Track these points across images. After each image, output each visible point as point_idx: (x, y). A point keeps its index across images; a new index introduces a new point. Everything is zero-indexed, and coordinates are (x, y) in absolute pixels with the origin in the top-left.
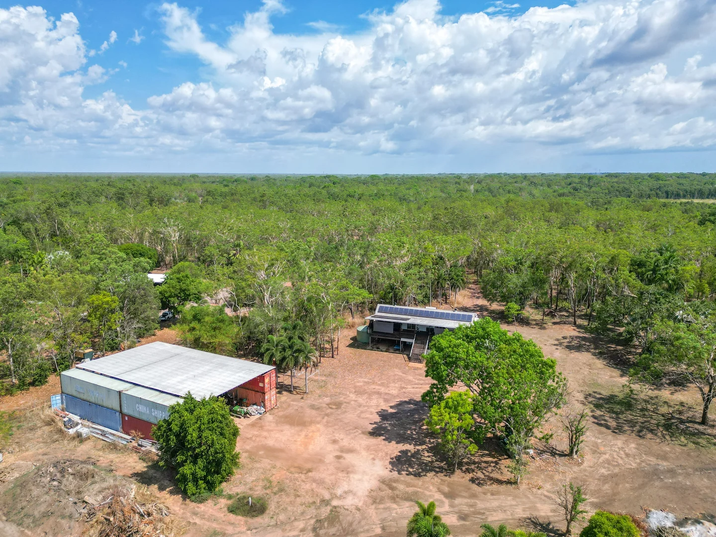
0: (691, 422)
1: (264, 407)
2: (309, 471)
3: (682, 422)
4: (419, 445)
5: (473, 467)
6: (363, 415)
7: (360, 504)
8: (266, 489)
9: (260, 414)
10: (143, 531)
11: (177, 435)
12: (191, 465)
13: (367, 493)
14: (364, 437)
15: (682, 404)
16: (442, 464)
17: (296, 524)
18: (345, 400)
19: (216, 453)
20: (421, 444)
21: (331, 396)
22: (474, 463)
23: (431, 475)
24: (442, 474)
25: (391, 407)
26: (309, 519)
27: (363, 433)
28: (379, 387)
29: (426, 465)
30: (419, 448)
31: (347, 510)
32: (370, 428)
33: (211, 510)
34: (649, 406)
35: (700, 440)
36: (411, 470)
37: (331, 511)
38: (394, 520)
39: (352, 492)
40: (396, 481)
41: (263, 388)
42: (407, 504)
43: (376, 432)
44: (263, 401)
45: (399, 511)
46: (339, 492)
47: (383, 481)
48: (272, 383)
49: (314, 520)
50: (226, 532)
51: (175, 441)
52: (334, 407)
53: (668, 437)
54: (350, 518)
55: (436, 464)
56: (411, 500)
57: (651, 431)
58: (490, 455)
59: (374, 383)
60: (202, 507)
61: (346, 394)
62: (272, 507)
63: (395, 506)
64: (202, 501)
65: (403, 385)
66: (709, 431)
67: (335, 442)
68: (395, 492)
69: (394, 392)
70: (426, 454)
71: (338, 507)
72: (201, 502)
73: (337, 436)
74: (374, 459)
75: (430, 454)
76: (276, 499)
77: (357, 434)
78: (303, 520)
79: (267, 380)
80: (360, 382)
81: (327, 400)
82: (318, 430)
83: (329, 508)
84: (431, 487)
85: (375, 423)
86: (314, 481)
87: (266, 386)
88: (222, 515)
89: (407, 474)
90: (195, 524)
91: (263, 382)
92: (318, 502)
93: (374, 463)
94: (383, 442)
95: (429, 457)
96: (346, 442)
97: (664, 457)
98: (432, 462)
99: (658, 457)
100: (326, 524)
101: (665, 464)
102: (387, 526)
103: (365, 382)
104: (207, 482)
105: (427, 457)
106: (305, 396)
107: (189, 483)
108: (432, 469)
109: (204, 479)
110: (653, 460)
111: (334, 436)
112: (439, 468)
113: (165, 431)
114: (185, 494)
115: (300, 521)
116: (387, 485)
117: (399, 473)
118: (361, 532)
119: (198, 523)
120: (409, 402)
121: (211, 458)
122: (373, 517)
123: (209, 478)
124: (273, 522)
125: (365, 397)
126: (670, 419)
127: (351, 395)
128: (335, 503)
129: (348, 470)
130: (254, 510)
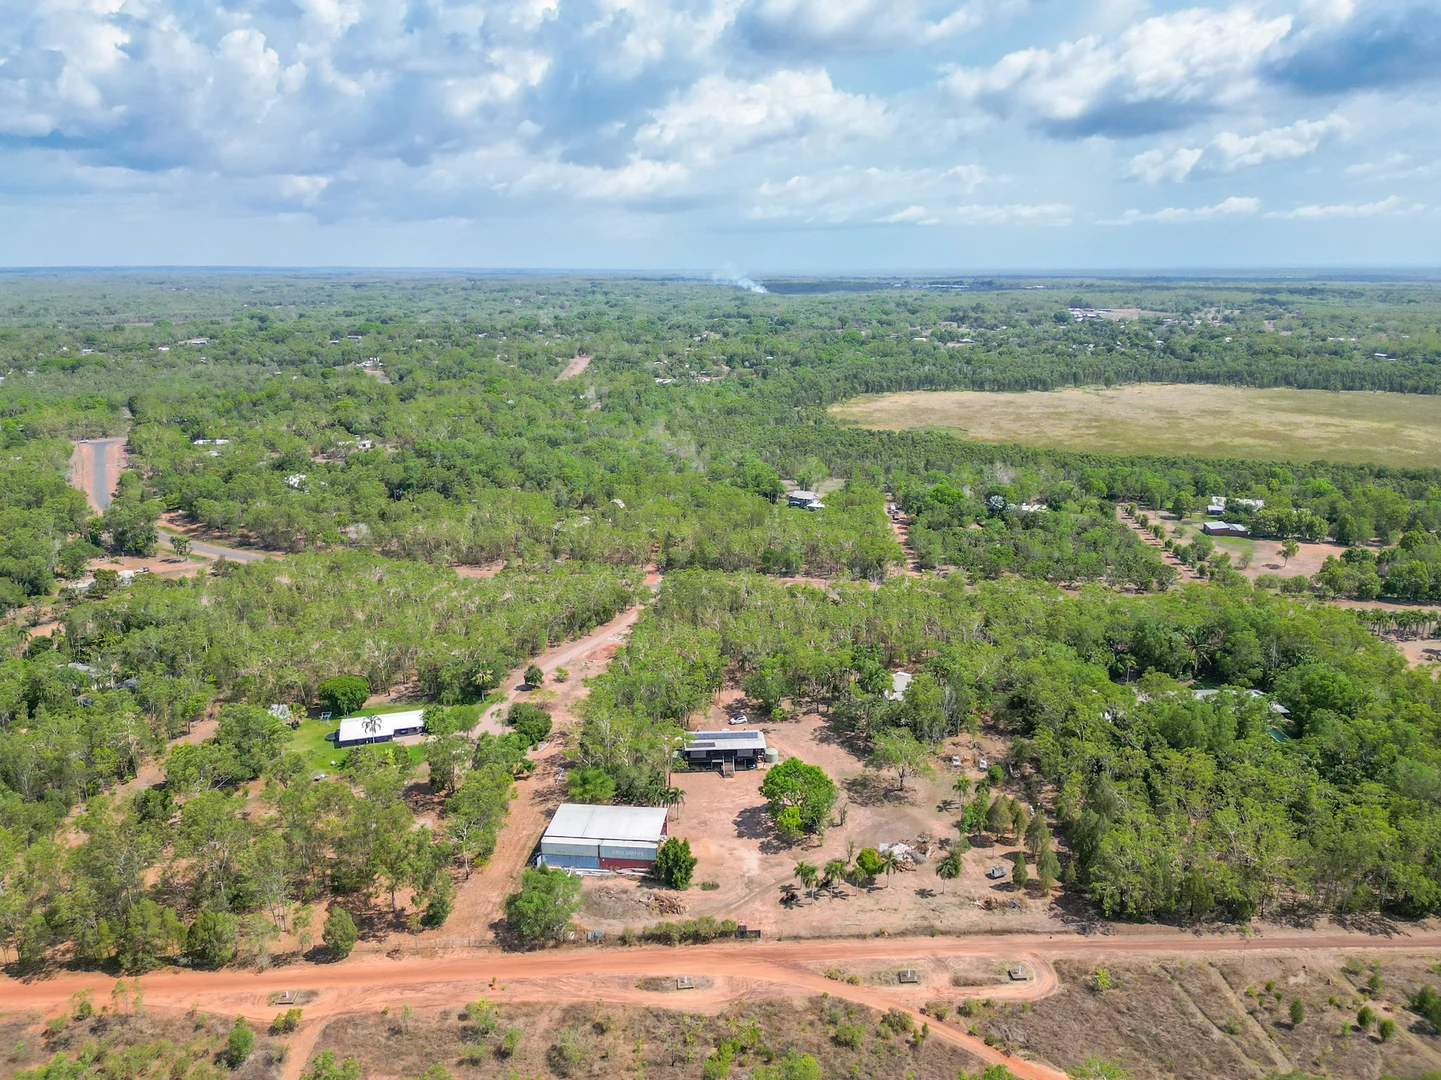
0: (896, 790)
3: (891, 790)
4: (767, 837)
6: (726, 825)
7: (757, 872)
13: (757, 867)
14: (736, 838)
15: (891, 778)
16: (784, 844)
17: (737, 886)
18: (706, 819)
21: (694, 818)
23: (781, 851)
24: (787, 849)
25: (737, 817)
26: (741, 883)
29: (777, 846)
31: (754, 875)
32: (735, 833)
33: (693, 892)
34: (876, 785)
35: (900, 801)
36: (771, 851)
37: (748, 878)
38: (777, 873)
39: (750, 868)
40: (767, 857)
42: (779, 867)
43: (740, 835)
45: (777, 869)
46: (745, 869)
47: (761, 860)
52: (703, 825)
53: (886, 802)
54: (758, 878)
55: (781, 845)
57: (879, 800)
59: (713, 802)
60: (687, 892)
62: (721, 883)
63: (774, 870)
65: (732, 800)
66: (905, 794)
67: (722, 846)
68: (770, 864)
69: (731, 806)
70: (774, 841)
71: (750, 875)
72: (685, 889)
73: (721, 843)
74: (749, 850)
76: (719, 878)
77: (732, 839)
78: (739, 884)
81: (695, 821)
82: (708, 842)
83: (746, 878)
84: (785, 858)
85: (736, 829)
86: (730, 868)
88: (701, 892)
89: (770, 853)
92: (739, 876)
93: (751, 852)
94: (748, 840)
95: (776, 842)
96: (728, 843)
97: (883, 816)
98: (779, 844)
99: (881, 816)
100: (750, 883)
101: (884, 819)
102: (776, 878)
103: (708, 801)
106: (679, 821)
108: (781, 848)
110: (879, 819)
111: (719, 843)
112: (784, 846)
116: (764, 860)
117: (766, 854)
118: (767, 883)
120: (745, 811)
122: (768, 876)
124: (726, 889)
125: (716, 813)
126: (886, 790)
127: (707, 814)
128: (747, 875)
129: (740, 859)
130: (714, 887)
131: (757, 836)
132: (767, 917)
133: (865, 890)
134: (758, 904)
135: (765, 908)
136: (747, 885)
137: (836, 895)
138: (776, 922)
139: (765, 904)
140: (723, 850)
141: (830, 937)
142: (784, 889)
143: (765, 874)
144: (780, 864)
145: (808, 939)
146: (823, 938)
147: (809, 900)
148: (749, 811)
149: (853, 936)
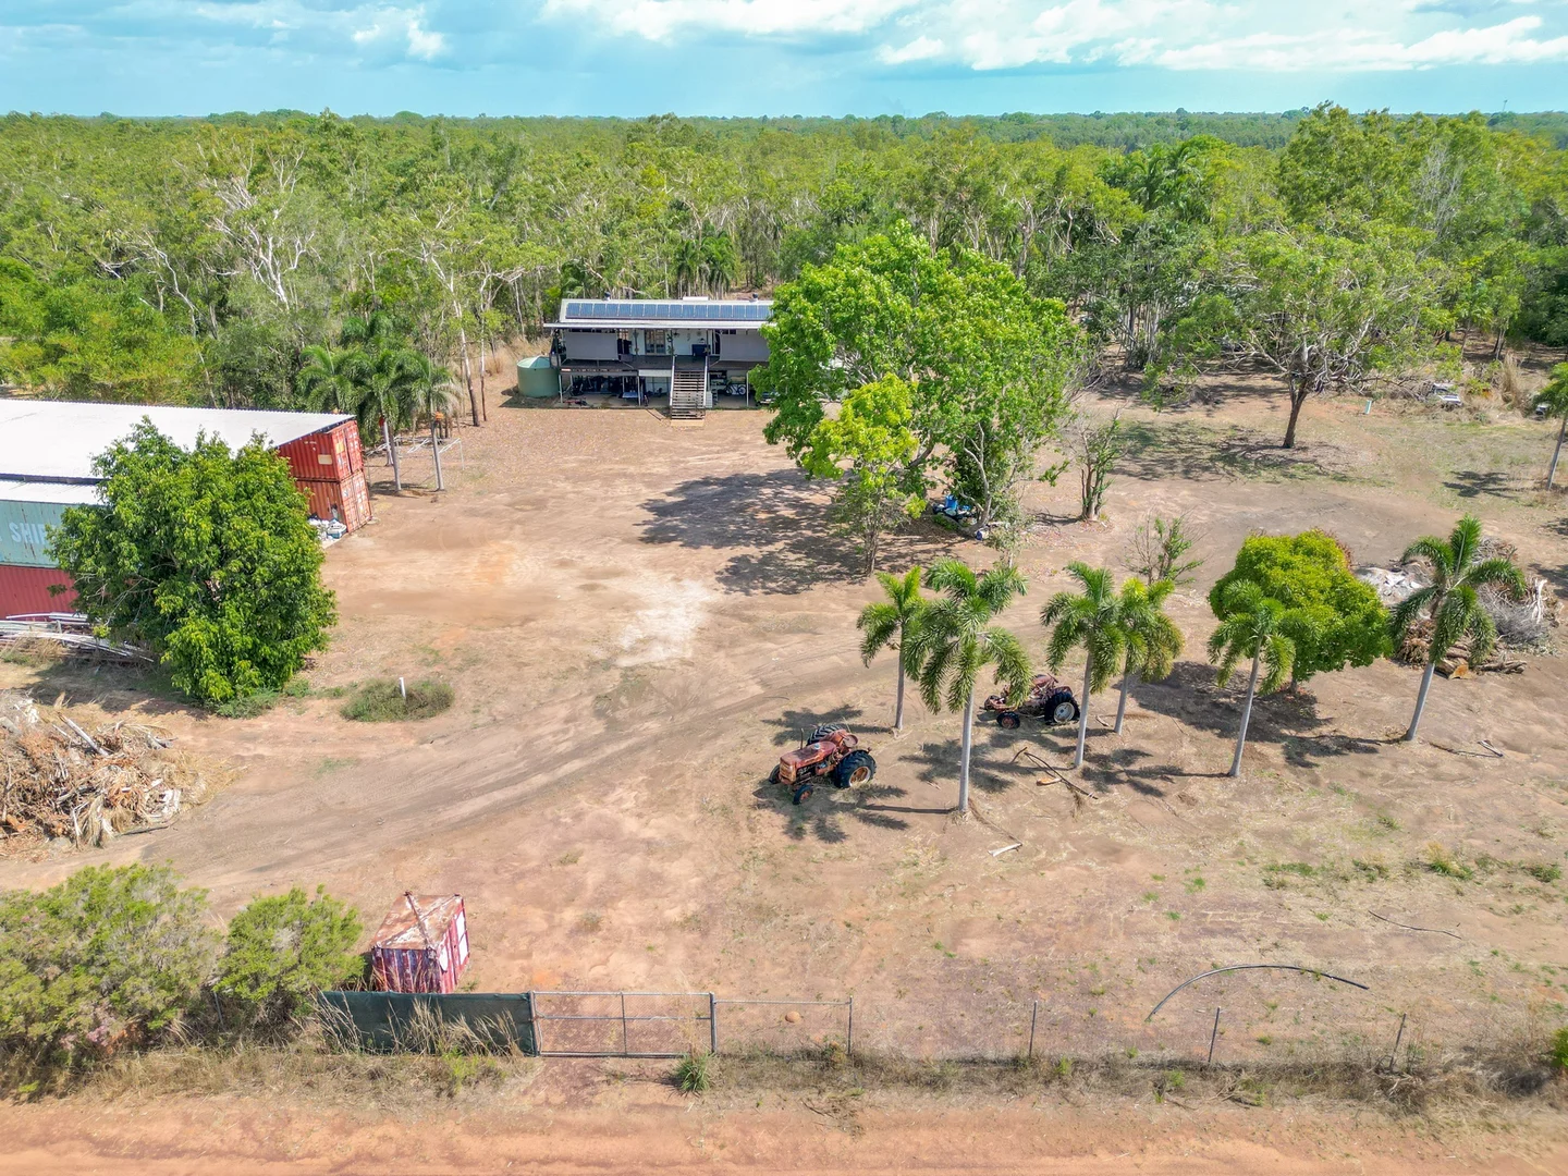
0: (1265, 447)
1: (342, 518)
2: (527, 620)
3: (1251, 449)
4: (766, 544)
5: (901, 562)
6: (610, 513)
7: (689, 655)
8: (428, 665)
9: (336, 536)
10: (109, 783)
11: (143, 538)
12: (203, 621)
13: (694, 635)
14: (634, 548)
15: (1234, 427)
16: (835, 567)
17: (547, 711)
18: (550, 494)
19: (279, 575)
20: (769, 543)
21: (508, 490)
22: (901, 556)
23: (819, 587)
24: (845, 582)
25: (669, 494)
26: (576, 698)
27: (627, 541)
28: (621, 466)
29: (801, 572)
30: (770, 548)
31: (662, 668)
32: (639, 531)
33: (292, 725)
34: (1182, 437)
35: (1292, 471)
36: (773, 585)
37: (624, 676)
38: (780, 666)
39: (656, 638)
40: (751, 606)
41: (333, 468)
42: (797, 638)
43: (655, 537)
44: (337, 505)
45: (785, 652)
46: (625, 643)
47: (718, 611)
48: (352, 456)
49: (591, 698)
50: (362, 756)
51: (136, 557)
52: (528, 507)
53: (1237, 474)
54: (678, 681)
55: (821, 568)
56: (803, 631)
57: (1206, 469)
58: (925, 540)
59: (604, 460)
60: (262, 724)
61: (546, 485)
62: (464, 692)
63: (770, 645)
64: (256, 712)
65: (676, 458)
66: (1300, 456)
67: (563, 564)
68: (757, 624)
69: (664, 470)
70: (792, 556)
71: (637, 666)
72: (253, 714)
73: (565, 554)
74: (677, 579)
75: (799, 556)
76: (467, 676)
77: (612, 544)
78: (562, 702)
79: (339, 447)
80: (571, 463)
81: (504, 497)
82: (511, 549)
83: (616, 674)
84: (833, 606)
85: (645, 523)
86: (552, 633)
87: (341, 463)
88: (332, 729)
89: (767, 593)
90: (262, 757)
91: (330, 450)
92: (583, 666)
93: (682, 587)
94: (685, 550)
95: (800, 559)
96: (592, 560)
97: (1248, 501)
98: (811, 567)
99: (1237, 502)
100: (623, 699)
101: (1254, 510)
102: (770, 680)
103: (581, 461)
104: (263, 664)
105: (797, 561)
106: (440, 495)
107: (209, 671)
108: (817, 578)
109: (251, 654)
110: (1233, 509)
111: (559, 555)
112: (831, 573)
113: (95, 532)
114: (198, 702)
115: (554, 704)
116: (733, 616)
117: (747, 594)
118: (718, 698)
119: (266, 754)
120: (706, 482)
121: (264, 592)
122: (731, 671)
123: (265, 650)
124: (482, 719)
125: (597, 483)
126: (1228, 449)
127: (560, 485)
128: (625, 662)
129: (628, 605)
130: (421, 703)
131: (721, 540)
132: (651, 883)
133: (1273, 752)
134: (624, 806)
135: (657, 827)
136: (604, 706)
137: (1103, 774)
138: (697, 924)
139: (662, 802)
140: (558, 574)
141: (1111, 1072)
142: (800, 726)
143: (720, 660)
144: (805, 627)
145: (932, 1081)
146: (1055, 1075)
147: (945, 790)
148: (718, 482)
149: (1308, 1076)
